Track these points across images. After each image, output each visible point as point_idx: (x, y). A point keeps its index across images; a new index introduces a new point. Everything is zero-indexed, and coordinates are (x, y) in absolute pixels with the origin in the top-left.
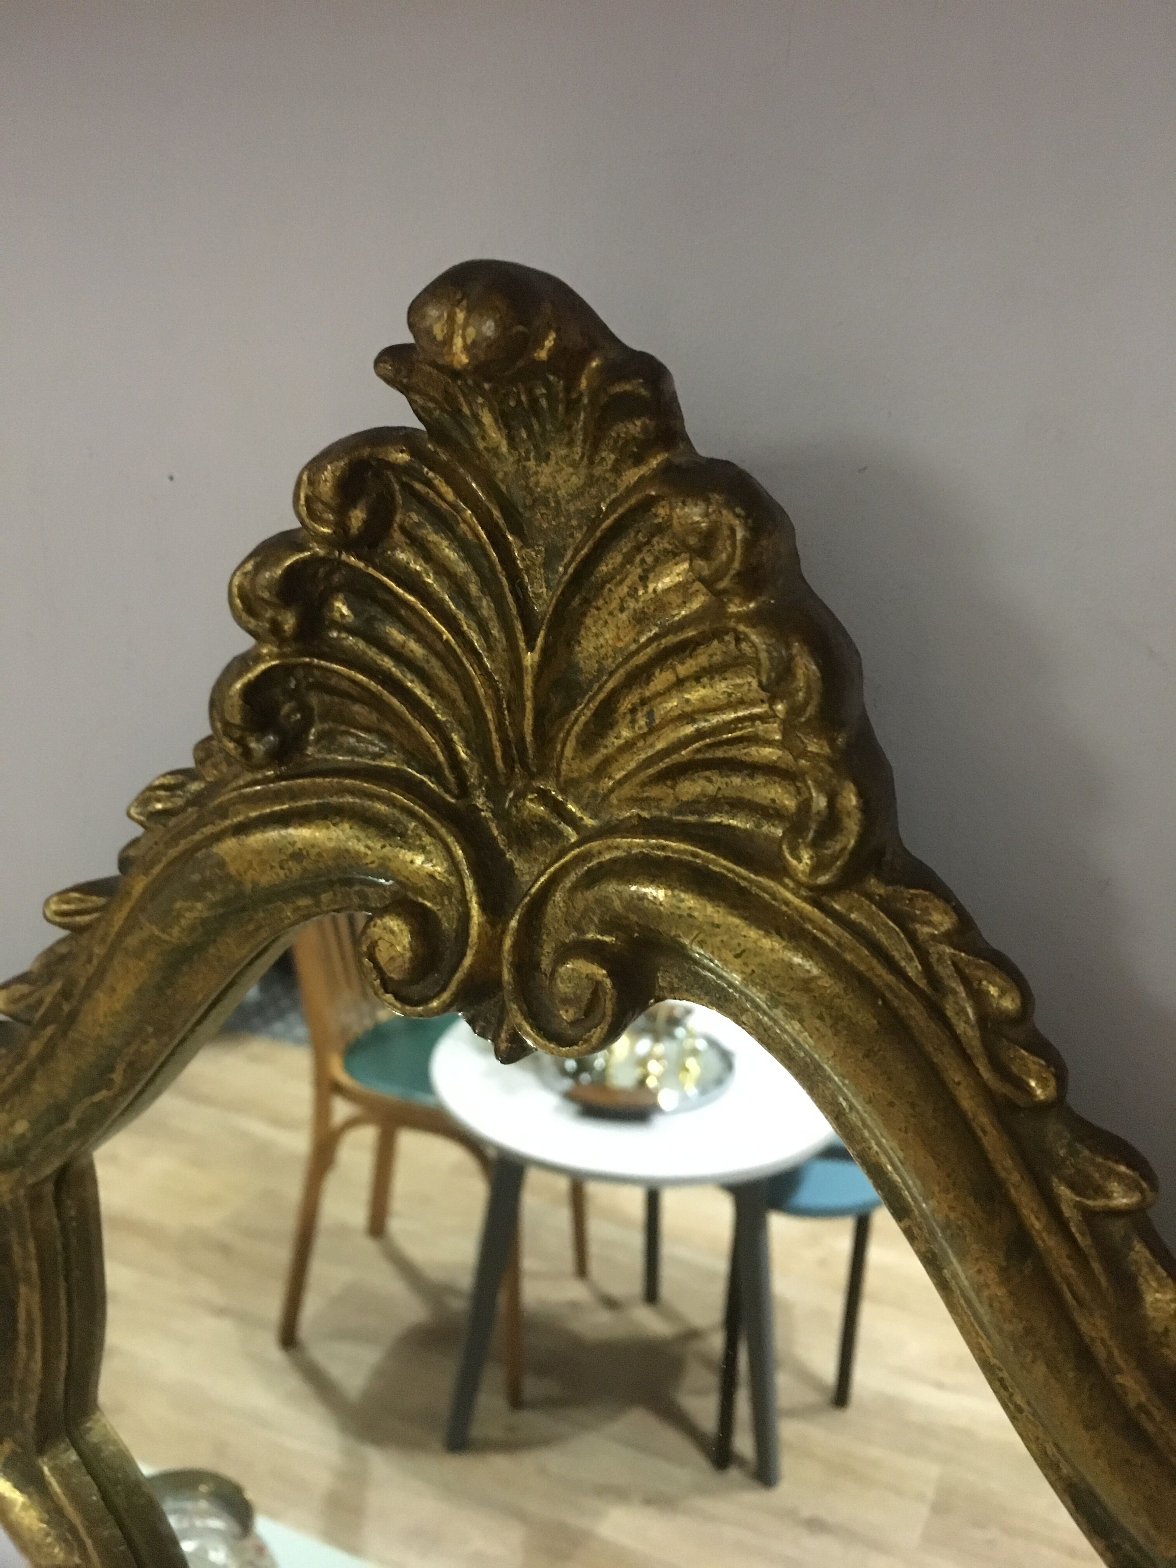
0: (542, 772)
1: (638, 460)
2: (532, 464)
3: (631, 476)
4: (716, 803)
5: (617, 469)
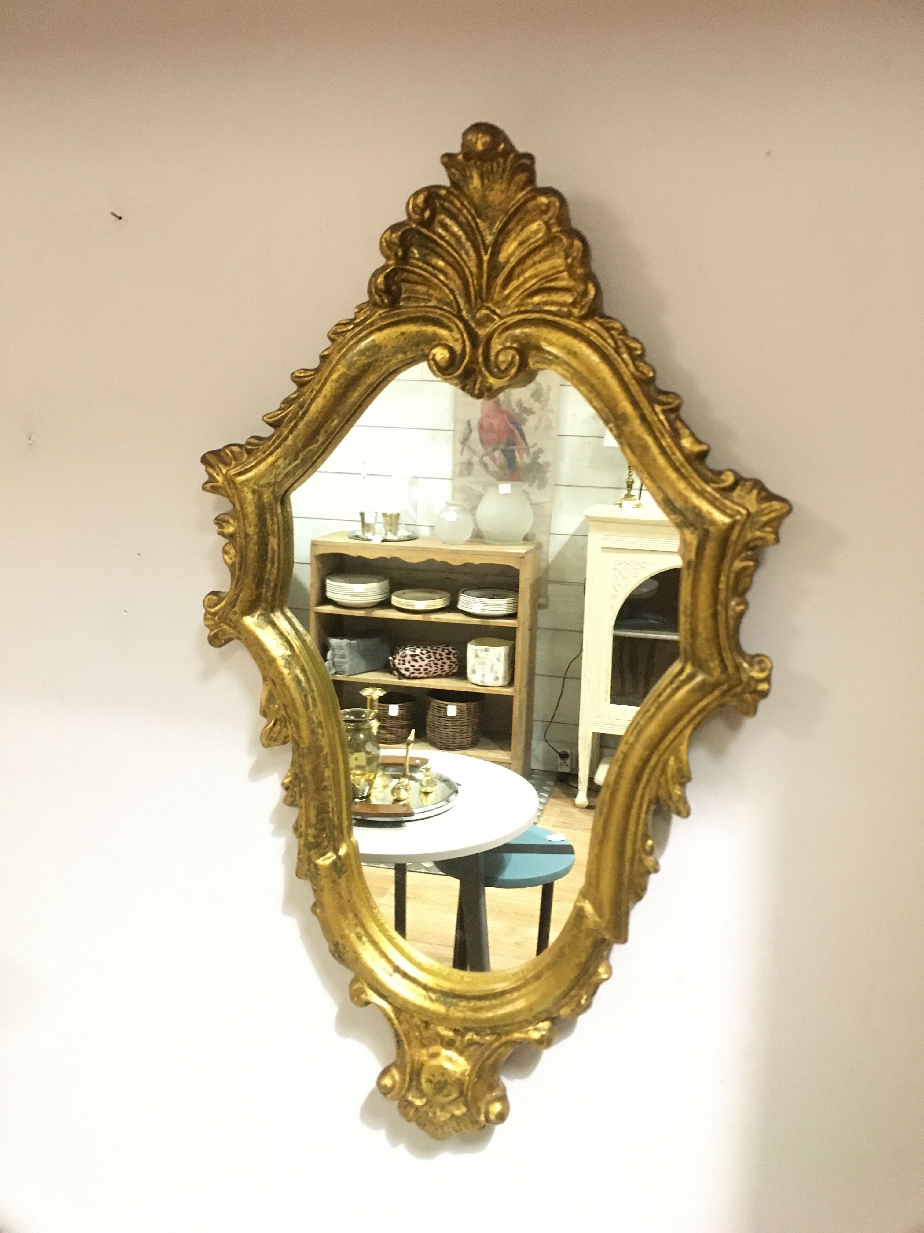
0: (487, 300)
1: (523, 189)
2: (487, 193)
3: (520, 195)
4: (546, 303)
5: (516, 193)
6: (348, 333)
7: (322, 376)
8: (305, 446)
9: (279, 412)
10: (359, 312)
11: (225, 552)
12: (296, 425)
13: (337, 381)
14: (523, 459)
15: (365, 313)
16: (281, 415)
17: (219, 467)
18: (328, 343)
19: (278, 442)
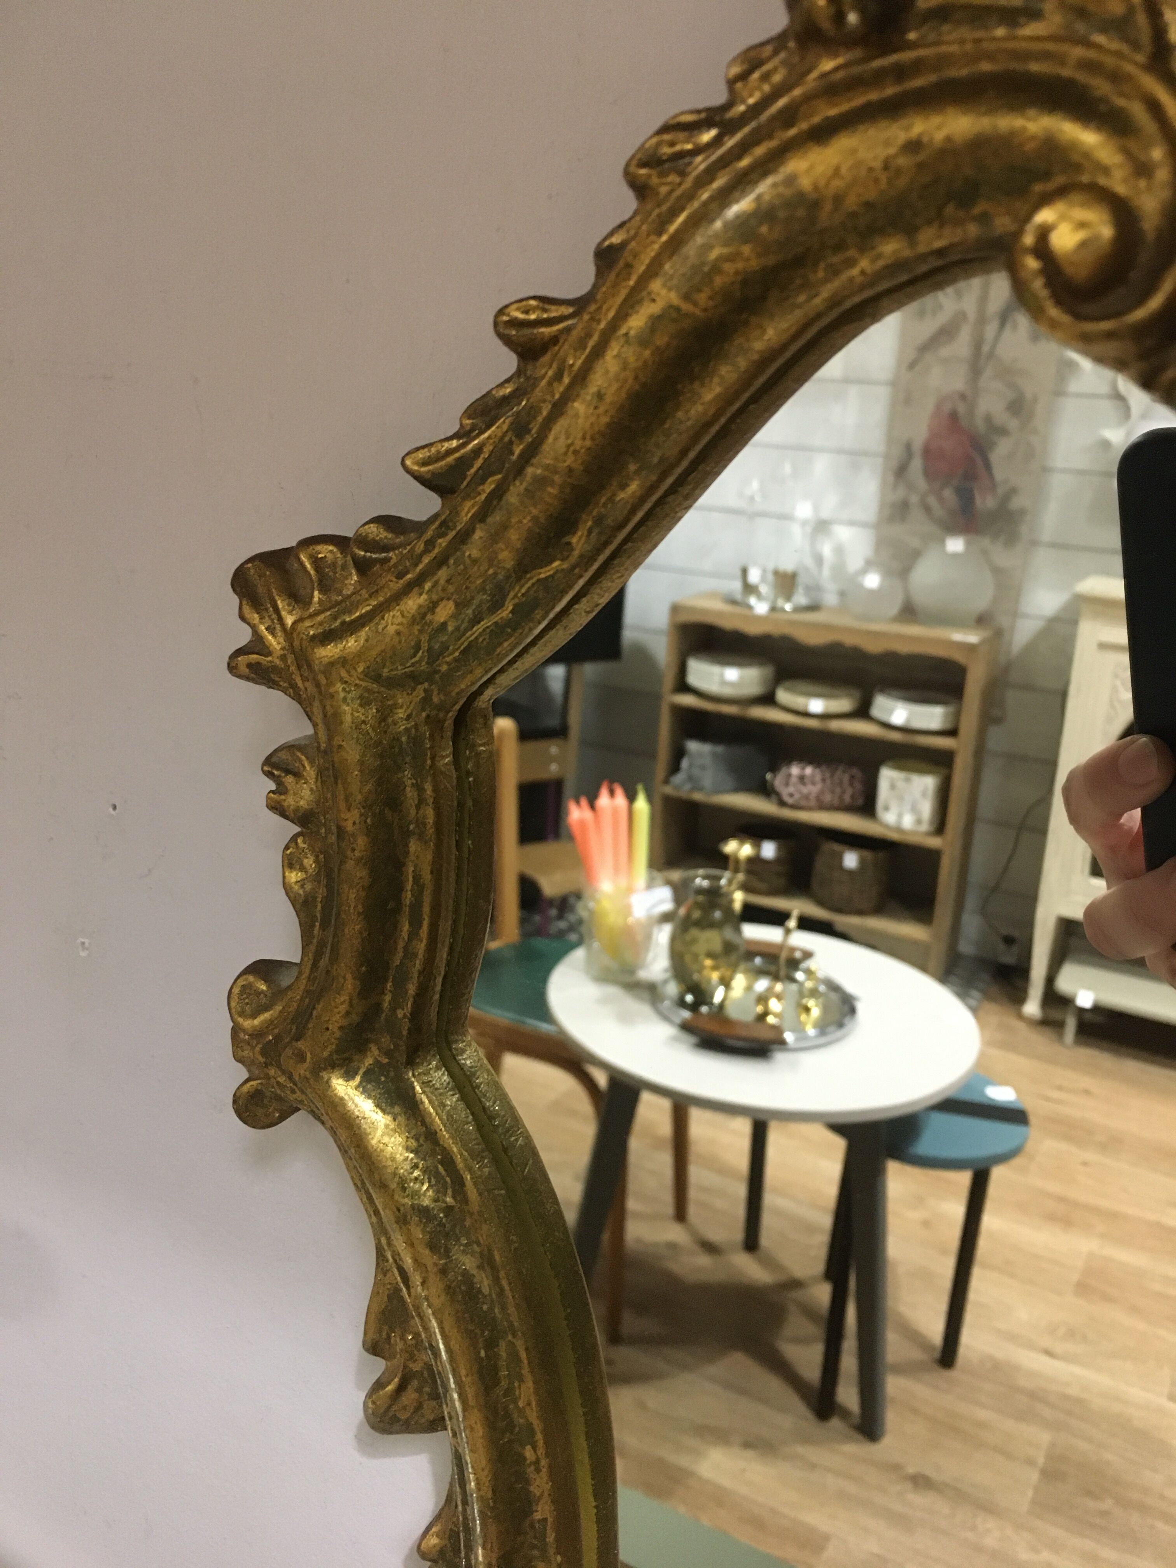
6: (699, 158)
7: (594, 319)
8: (522, 569)
9: (455, 443)
10: (743, 77)
11: (290, 862)
12: (498, 494)
13: (643, 340)
14: (985, 502)
15: (765, 77)
16: (457, 455)
17: (277, 611)
18: (628, 202)
19: (443, 542)
